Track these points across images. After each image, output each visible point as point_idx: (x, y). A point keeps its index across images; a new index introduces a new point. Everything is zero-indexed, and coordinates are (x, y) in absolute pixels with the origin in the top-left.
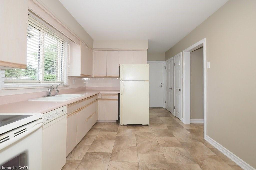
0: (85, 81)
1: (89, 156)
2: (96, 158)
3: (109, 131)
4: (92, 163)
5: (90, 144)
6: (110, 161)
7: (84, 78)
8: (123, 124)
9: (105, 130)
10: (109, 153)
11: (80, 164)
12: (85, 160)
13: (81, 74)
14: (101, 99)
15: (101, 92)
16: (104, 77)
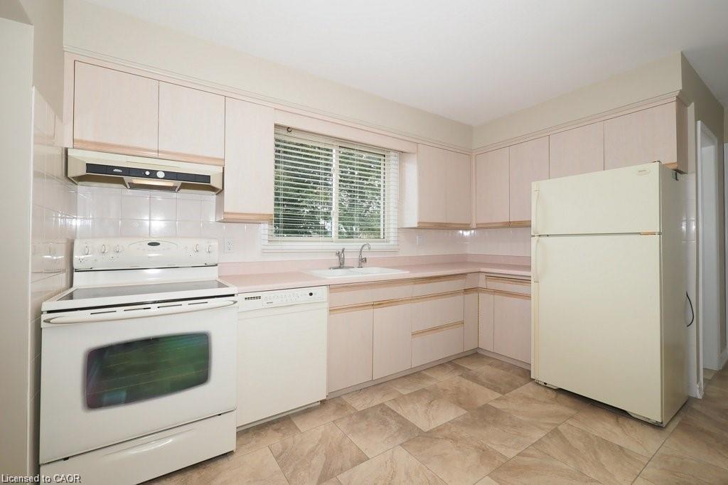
0: (463, 238)
1: (379, 412)
2: (385, 423)
3: (483, 384)
4: (367, 425)
5: (405, 392)
6: (401, 445)
7: (461, 232)
8: (545, 383)
9: (475, 379)
10: (418, 428)
11: (351, 415)
12: (363, 415)
13: (419, 223)
14: (485, 290)
15: (482, 270)
16: (501, 225)
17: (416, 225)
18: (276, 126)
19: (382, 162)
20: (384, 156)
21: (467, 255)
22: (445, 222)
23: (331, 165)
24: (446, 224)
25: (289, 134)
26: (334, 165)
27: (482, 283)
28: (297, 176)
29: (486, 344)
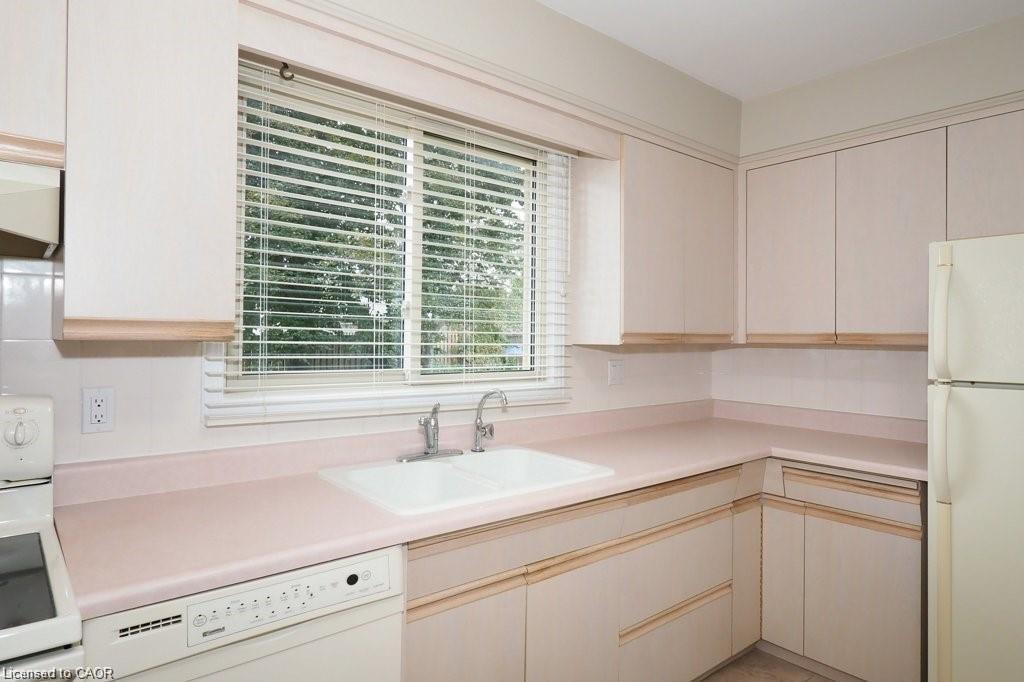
13: (625, 335)
14: (782, 501)
15: (777, 452)
16: (815, 340)
17: (617, 341)
18: (244, 54)
19: (528, 179)
20: (534, 162)
21: (711, 403)
22: (682, 332)
23: (402, 181)
24: (683, 335)
25: (285, 86)
26: (410, 182)
27: (772, 481)
28: (310, 206)
29: (781, 631)
